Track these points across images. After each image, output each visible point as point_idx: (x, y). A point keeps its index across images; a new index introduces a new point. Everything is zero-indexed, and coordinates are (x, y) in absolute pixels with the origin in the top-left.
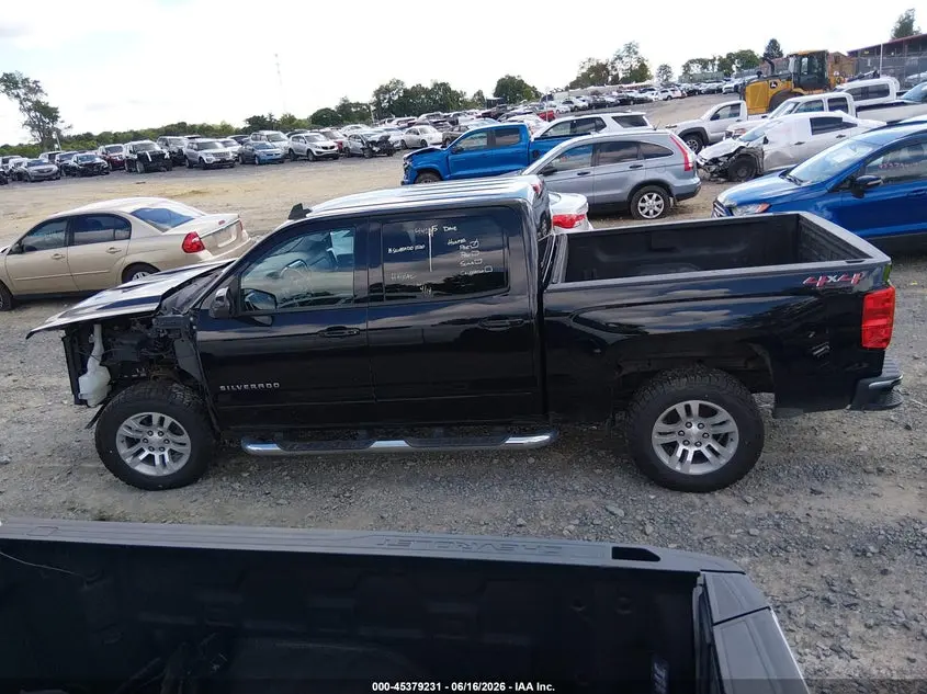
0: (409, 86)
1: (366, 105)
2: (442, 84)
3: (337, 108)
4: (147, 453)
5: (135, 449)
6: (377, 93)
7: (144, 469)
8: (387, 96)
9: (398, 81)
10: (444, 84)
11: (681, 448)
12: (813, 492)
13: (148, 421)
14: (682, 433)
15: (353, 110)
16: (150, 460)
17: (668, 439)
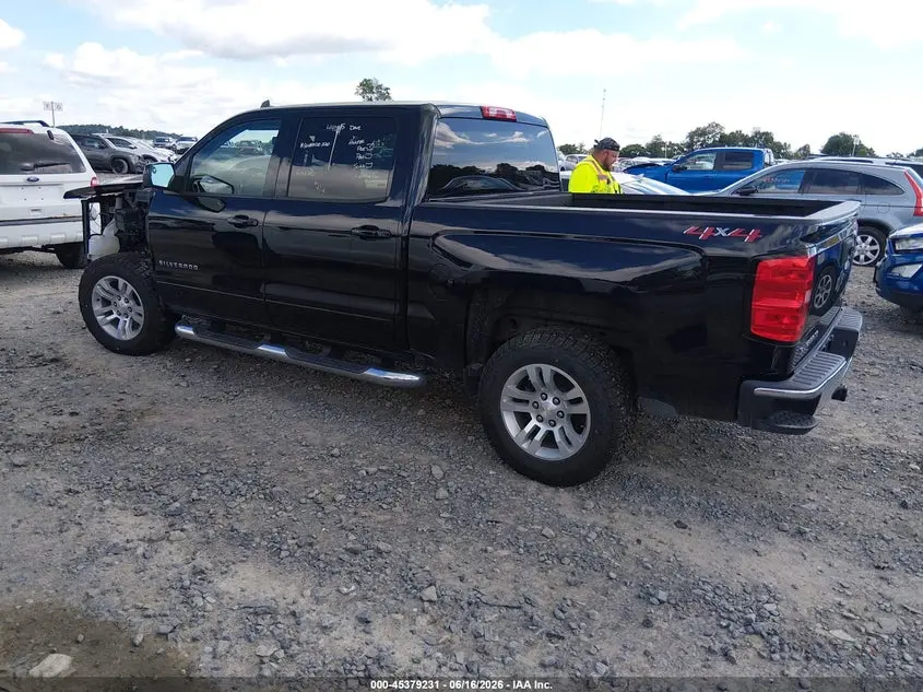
0: (727, 131)
1: (677, 145)
2: (764, 134)
3: (648, 145)
4: (115, 316)
5: (107, 309)
6: (691, 135)
7: (108, 329)
8: (702, 139)
9: (717, 125)
10: (767, 134)
11: (533, 422)
12: (680, 525)
13: (114, 284)
14: (537, 406)
15: (663, 149)
16: (115, 322)
17: (521, 408)
